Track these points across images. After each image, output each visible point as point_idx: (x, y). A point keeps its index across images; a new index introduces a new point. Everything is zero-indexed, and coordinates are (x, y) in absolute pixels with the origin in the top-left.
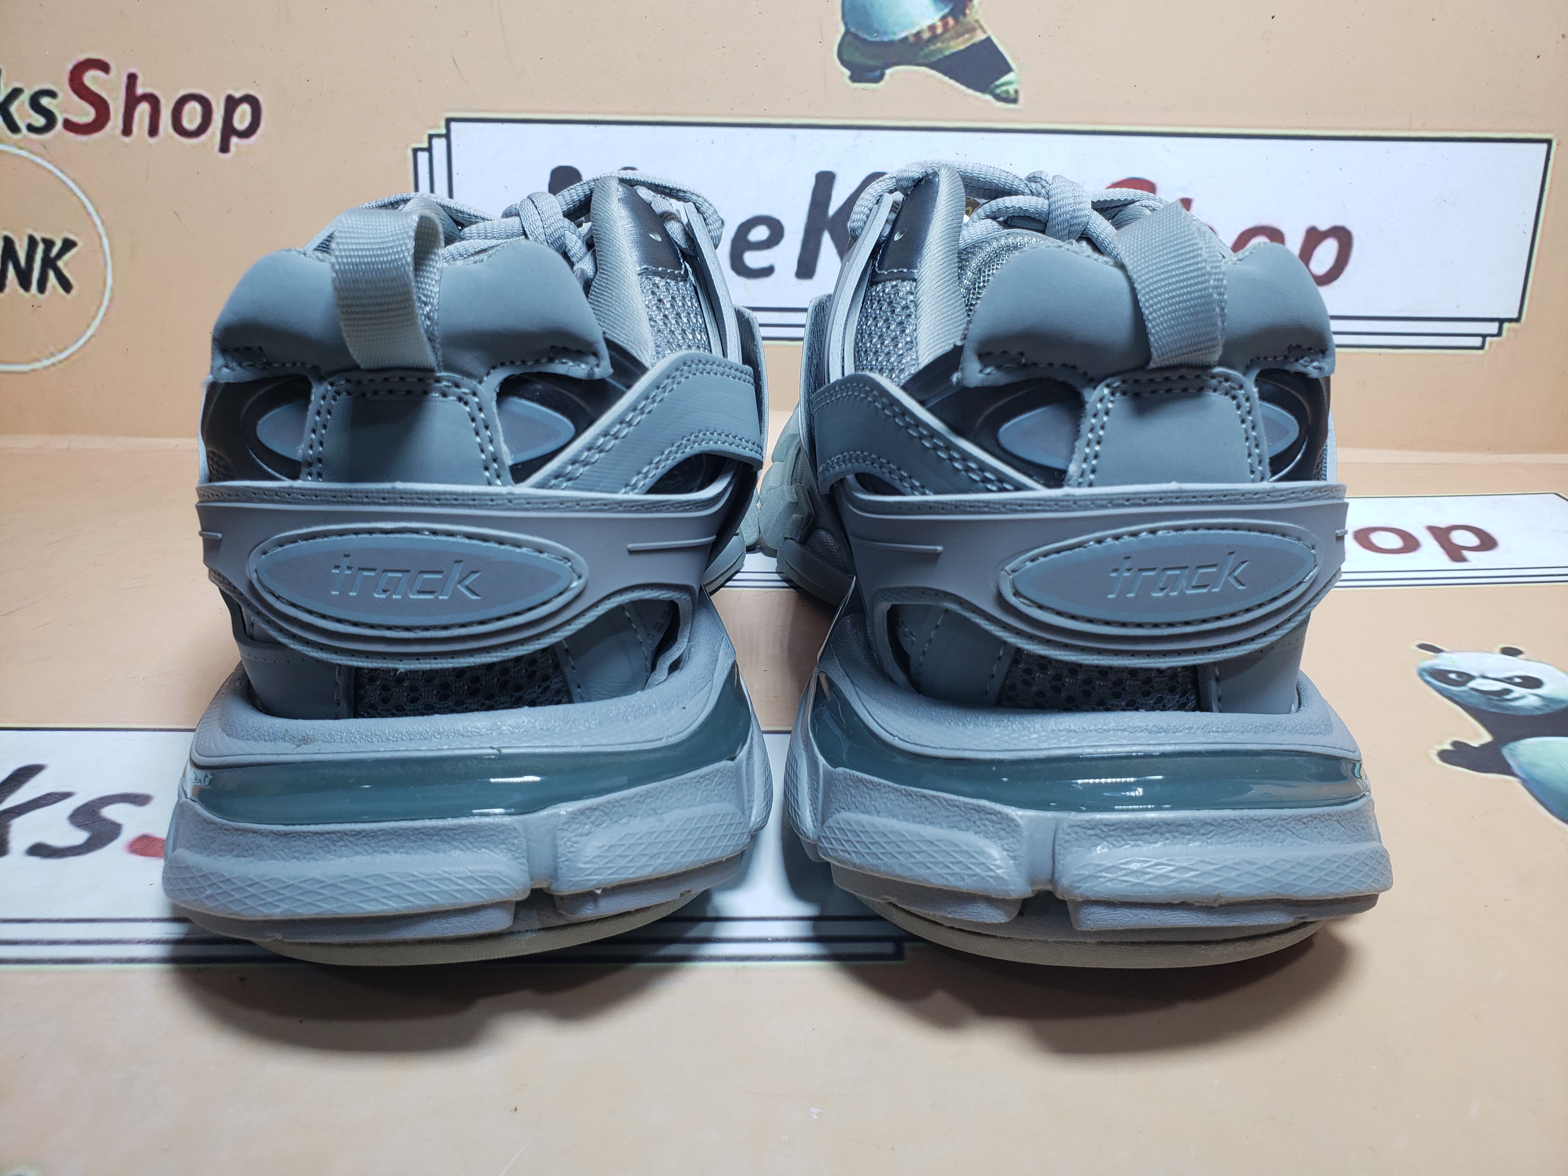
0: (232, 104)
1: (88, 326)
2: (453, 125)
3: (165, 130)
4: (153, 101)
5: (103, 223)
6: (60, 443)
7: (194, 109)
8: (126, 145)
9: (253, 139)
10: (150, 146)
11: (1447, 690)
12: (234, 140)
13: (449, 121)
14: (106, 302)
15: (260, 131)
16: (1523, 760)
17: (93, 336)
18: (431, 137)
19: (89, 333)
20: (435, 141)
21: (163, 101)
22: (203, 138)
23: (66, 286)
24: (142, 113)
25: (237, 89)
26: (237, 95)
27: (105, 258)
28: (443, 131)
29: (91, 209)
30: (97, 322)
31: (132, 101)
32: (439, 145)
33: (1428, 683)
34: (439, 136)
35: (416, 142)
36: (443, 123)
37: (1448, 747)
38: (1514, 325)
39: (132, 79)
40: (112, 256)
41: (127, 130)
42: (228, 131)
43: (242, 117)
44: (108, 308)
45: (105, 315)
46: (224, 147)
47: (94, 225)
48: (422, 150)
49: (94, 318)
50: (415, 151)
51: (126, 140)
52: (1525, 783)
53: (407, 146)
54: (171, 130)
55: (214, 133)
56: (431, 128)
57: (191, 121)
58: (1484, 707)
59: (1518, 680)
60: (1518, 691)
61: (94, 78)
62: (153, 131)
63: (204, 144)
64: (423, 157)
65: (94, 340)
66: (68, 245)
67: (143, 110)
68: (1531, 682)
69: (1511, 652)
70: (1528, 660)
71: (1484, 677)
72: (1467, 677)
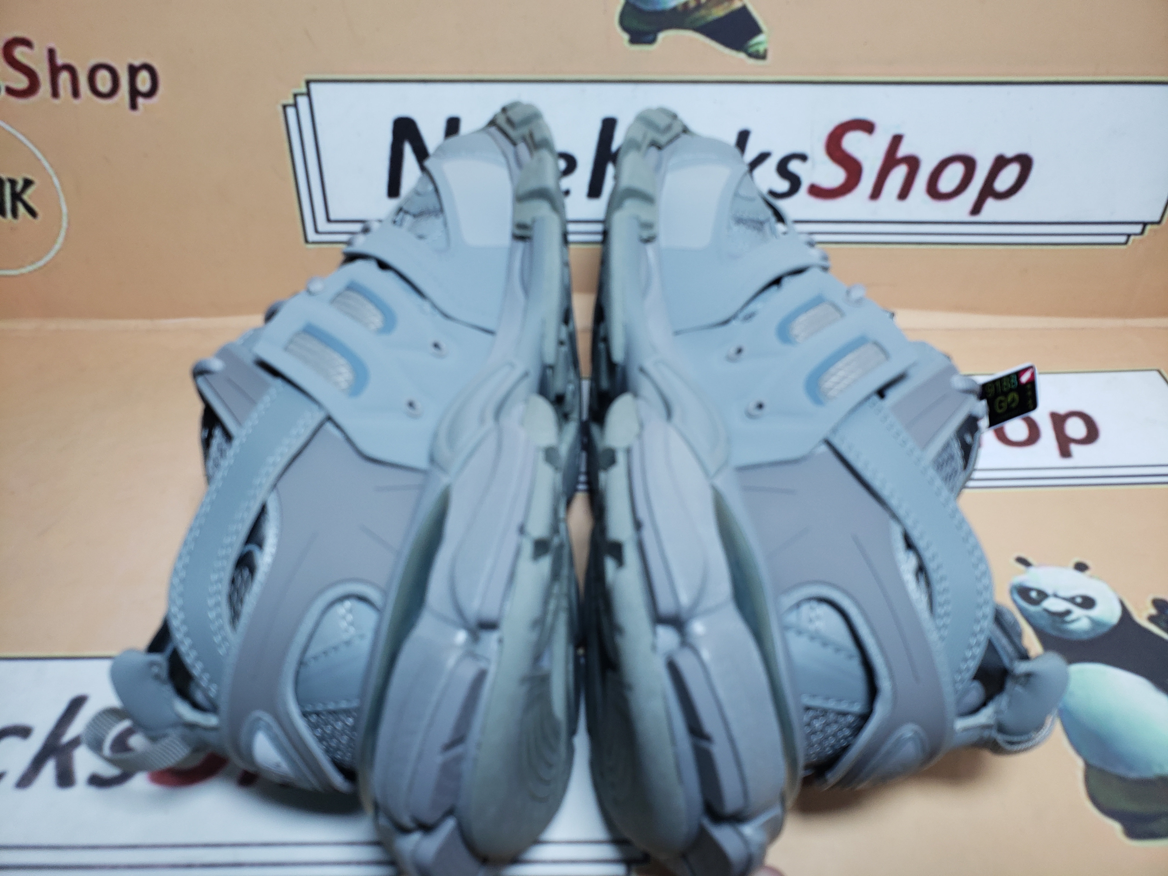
0: (133, 71)
1: (55, 242)
2: (312, 85)
3: (85, 94)
4: (71, 69)
7: (105, 76)
8: (56, 105)
9: (155, 98)
10: (76, 106)
11: (1027, 609)
12: (140, 101)
13: (308, 83)
14: (64, 225)
15: (159, 92)
17: (60, 249)
18: (295, 95)
19: (57, 246)
20: (299, 99)
21: (79, 70)
22: (115, 99)
23: (32, 212)
24: (65, 80)
25: (135, 59)
26: (137, 63)
27: (58, 193)
28: (304, 90)
29: (39, 155)
30: (61, 239)
31: (55, 70)
32: (303, 102)
33: (1015, 601)
34: (302, 94)
35: (284, 99)
36: (303, 84)
38: (1155, 226)
39: (51, 53)
40: (63, 190)
41: (55, 93)
42: (134, 93)
43: (143, 81)
44: (67, 229)
45: (66, 234)
46: (134, 106)
47: (45, 168)
48: (290, 106)
49: (58, 236)
50: (285, 107)
51: (56, 102)
53: (277, 103)
54: (89, 93)
55: (123, 95)
56: (295, 88)
57: (104, 85)
58: (1049, 630)
59: (1079, 600)
60: (1077, 612)
61: (23, 53)
62: (76, 93)
63: (117, 104)
64: (291, 111)
65: (61, 253)
66: (28, 183)
67: (64, 77)
68: (1088, 603)
69: (1081, 567)
70: (1091, 577)
71: (1056, 596)
72: (1043, 595)
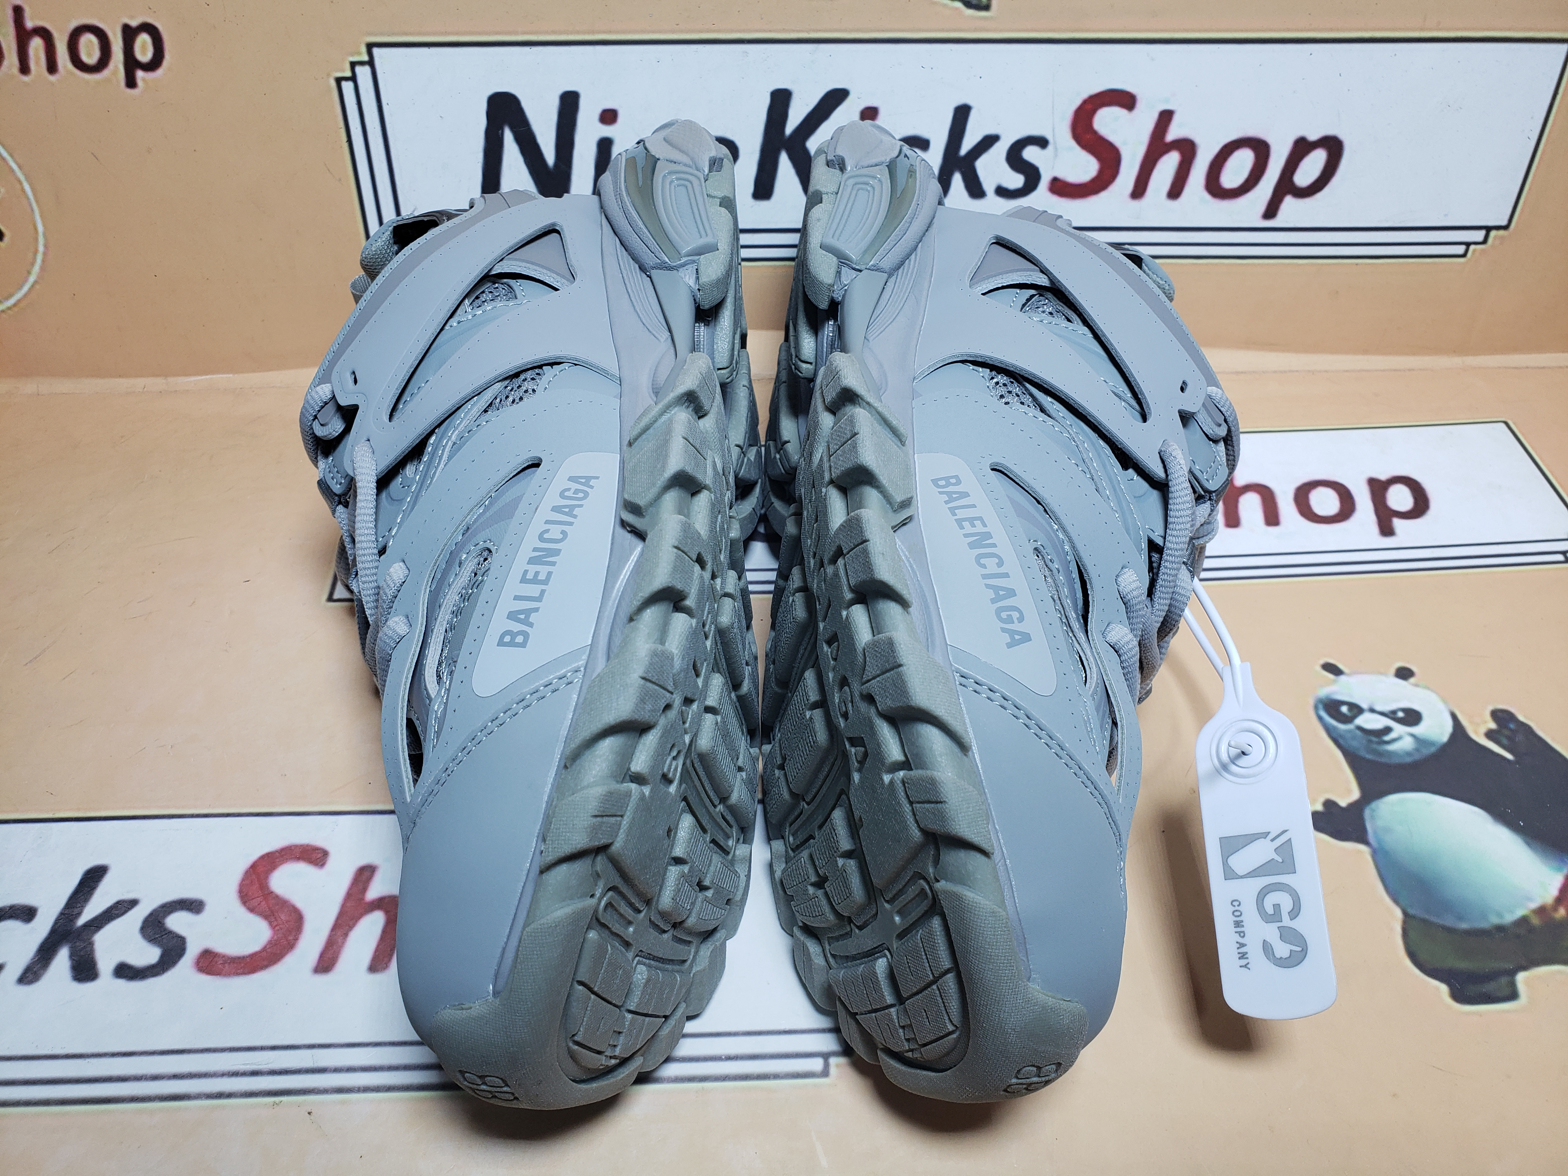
0: (129, 34)
1: (29, 273)
2: (376, 51)
3: (65, 67)
4: (45, 34)
5: (20, 167)
6: (29, 387)
7: (91, 42)
8: (26, 84)
9: (160, 72)
10: (52, 84)
11: (1335, 728)
13: (370, 47)
14: (41, 248)
15: (166, 63)
16: (1380, 823)
17: (35, 282)
18: (353, 65)
19: (32, 279)
20: (358, 69)
21: (56, 35)
22: (106, 73)
24: (36, 49)
25: (132, 17)
26: (134, 23)
27: (30, 205)
28: (366, 58)
30: (36, 268)
31: (23, 36)
32: (364, 73)
33: (1320, 718)
34: (362, 63)
35: (337, 71)
36: (364, 49)
37: (1319, 807)
38: (1501, 232)
39: (18, 12)
40: (37, 201)
41: (24, 69)
42: (132, 64)
43: (144, 48)
44: (45, 254)
45: (43, 261)
46: (131, 83)
47: (12, 171)
48: (346, 79)
49: (33, 264)
50: (339, 81)
51: (25, 79)
52: (1375, 854)
53: (328, 75)
54: (70, 66)
55: (116, 67)
56: (352, 55)
57: (89, 55)
58: (1363, 753)
59: (1401, 714)
60: (1399, 729)
62: (52, 67)
63: (108, 80)
64: (348, 87)
65: (37, 287)
67: (36, 45)
68: (1412, 717)
69: (1404, 674)
70: (1416, 685)
71: (1372, 710)
72: (1357, 710)
